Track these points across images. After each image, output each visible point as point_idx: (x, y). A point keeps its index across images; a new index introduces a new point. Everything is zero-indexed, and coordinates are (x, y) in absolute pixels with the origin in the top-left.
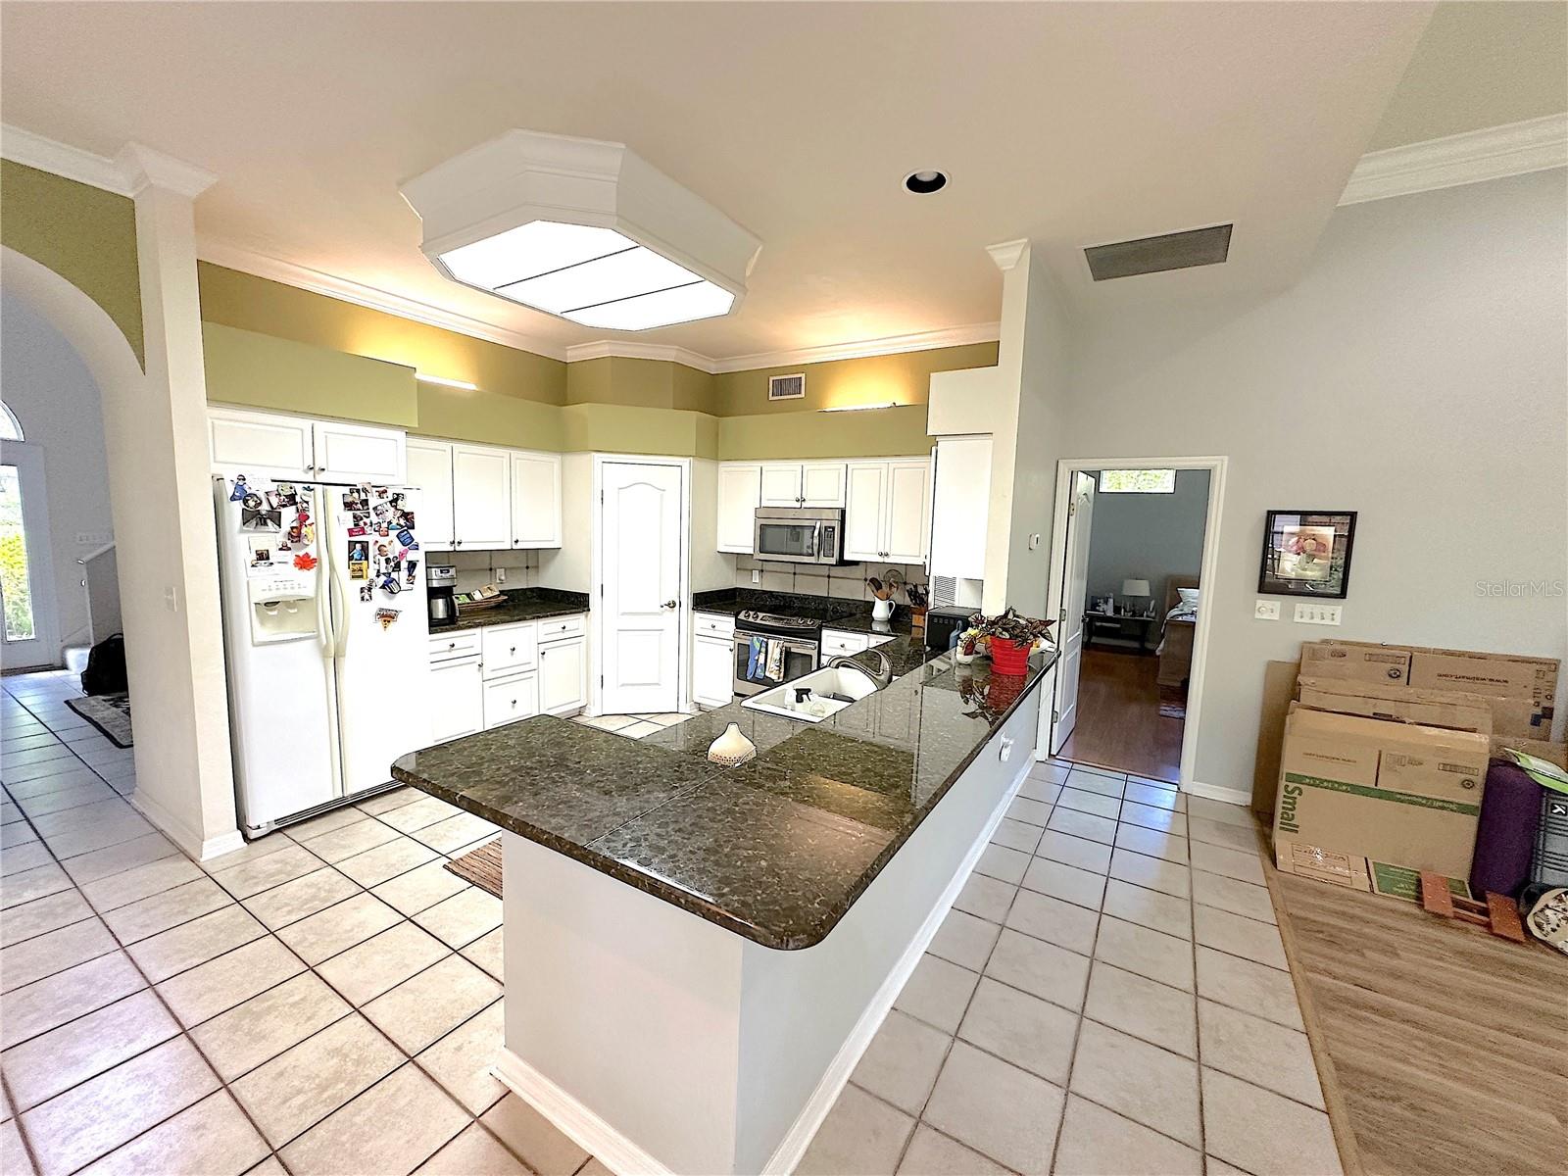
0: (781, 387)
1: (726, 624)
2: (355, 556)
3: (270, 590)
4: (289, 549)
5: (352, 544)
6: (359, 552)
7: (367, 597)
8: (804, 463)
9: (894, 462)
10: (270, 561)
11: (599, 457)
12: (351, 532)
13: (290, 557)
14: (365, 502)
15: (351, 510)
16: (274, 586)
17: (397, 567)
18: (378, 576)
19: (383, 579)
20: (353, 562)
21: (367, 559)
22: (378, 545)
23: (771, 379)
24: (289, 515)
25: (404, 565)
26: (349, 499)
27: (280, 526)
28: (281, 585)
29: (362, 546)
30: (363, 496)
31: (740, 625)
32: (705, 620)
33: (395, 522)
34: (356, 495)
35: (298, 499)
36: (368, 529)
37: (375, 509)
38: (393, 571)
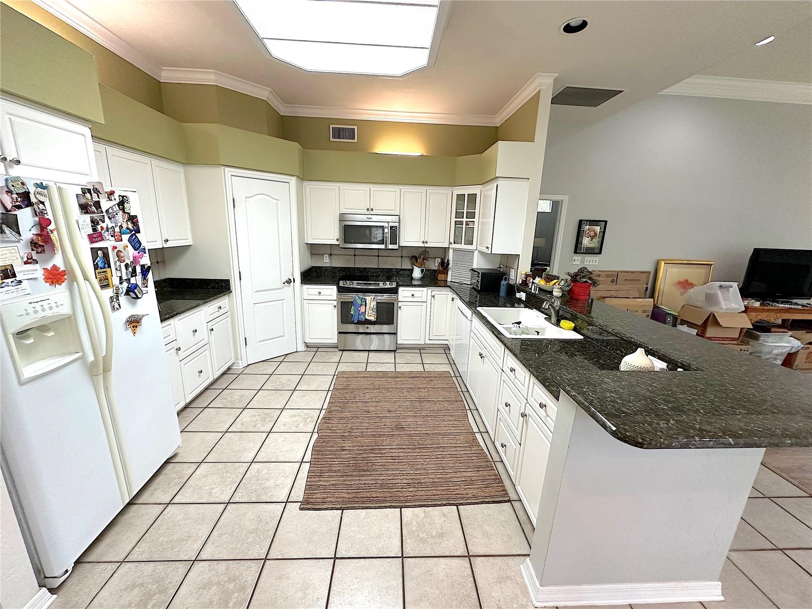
0: (338, 133)
1: (330, 291)
2: (100, 264)
3: (28, 314)
4: (36, 262)
5: (94, 250)
6: (101, 259)
7: (117, 306)
8: (371, 186)
9: (430, 189)
10: (18, 279)
11: (229, 171)
12: (92, 239)
13: (38, 271)
14: (97, 205)
15: (87, 213)
16: (31, 311)
17: (134, 273)
18: (121, 283)
19: (125, 285)
20: (99, 270)
21: (109, 266)
22: (116, 250)
23: (331, 126)
24: (26, 218)
25: (138, 269)
26: (83, 201)
27: (19, 233)
28: (38, 306)
29: (104, 253)
30: (96, 199)
31: (341, 290)
32: (312, 290)
33: (125, 226)
34: (88, 195)
35: (33, 200)
36: (106, 235)
37: (107, 211)
38: (132, 276)
